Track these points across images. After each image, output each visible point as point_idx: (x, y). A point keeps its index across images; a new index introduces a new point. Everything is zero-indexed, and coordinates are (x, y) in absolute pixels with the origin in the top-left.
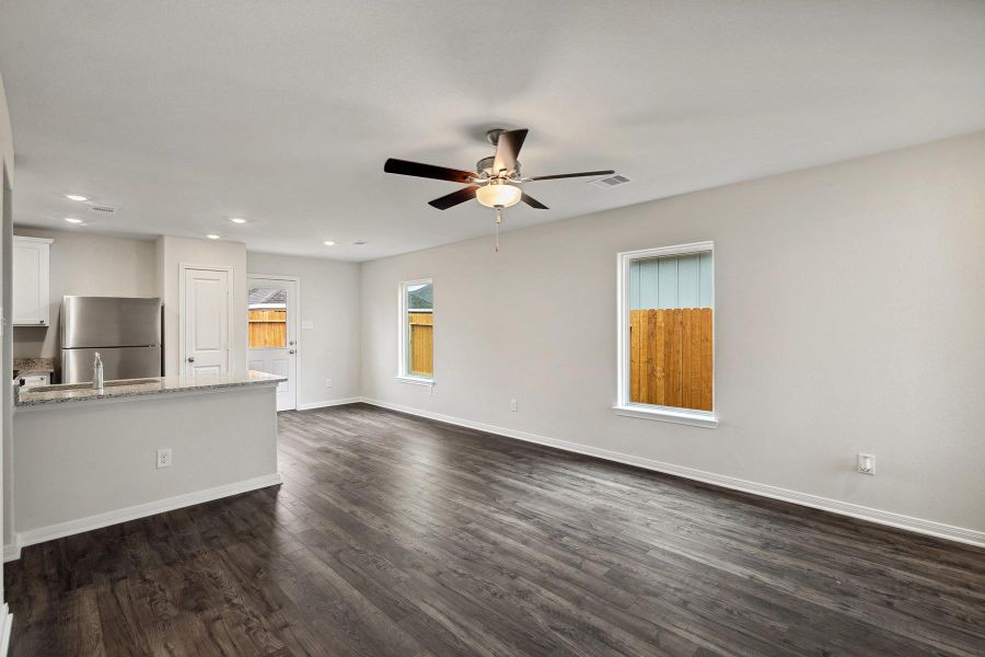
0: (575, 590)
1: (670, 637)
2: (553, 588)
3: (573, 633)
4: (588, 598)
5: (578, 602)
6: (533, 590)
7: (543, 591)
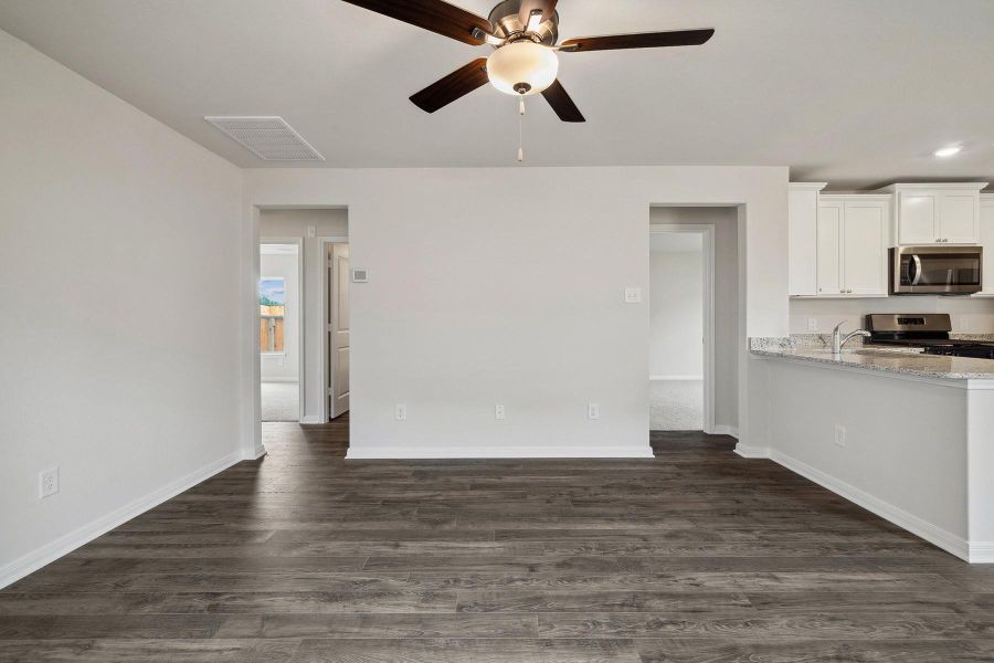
0: (377, 631)
1: (246, 632)
2: (404, 620)
3: (355, 586)
4: (356, 630)
5: (366, 620)
6: (424, 605)
7: (413, 611)
